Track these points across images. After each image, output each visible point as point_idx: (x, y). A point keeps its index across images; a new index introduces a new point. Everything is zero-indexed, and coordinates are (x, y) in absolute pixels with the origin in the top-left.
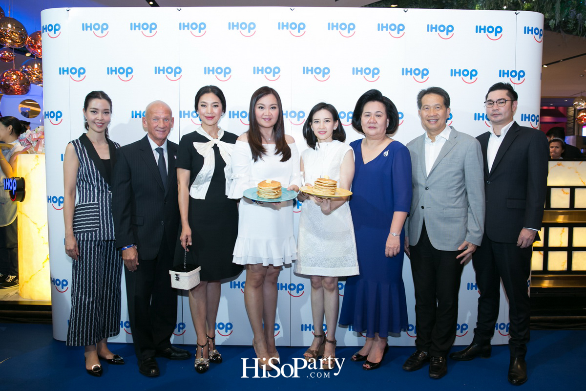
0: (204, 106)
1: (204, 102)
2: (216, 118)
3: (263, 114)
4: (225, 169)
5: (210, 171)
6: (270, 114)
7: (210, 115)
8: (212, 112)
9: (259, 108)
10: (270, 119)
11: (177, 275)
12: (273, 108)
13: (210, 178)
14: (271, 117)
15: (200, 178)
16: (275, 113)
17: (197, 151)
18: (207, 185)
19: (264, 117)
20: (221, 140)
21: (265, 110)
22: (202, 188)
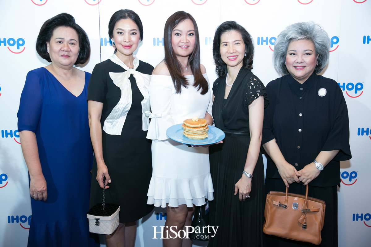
0: (121, 33)
1: (121, 29)
2: (134, 46)
3: (180, 41)
4: (142, 102)
5: (127, 104)
6: (188, 41)
7: (128, 44)
8: (130, 41)
9: (176, 34)
10: (188, 47)
11: (97, 220)
12: (190, 34)
13: (126, 112)
14: (188, 44)
15: (116, 112)
16: (192, 39)
17: (114, 83)
18: (123, 119)
19: (181, 44)
20: (137, 70)
21: (182, 36)
22: (117, 122)
